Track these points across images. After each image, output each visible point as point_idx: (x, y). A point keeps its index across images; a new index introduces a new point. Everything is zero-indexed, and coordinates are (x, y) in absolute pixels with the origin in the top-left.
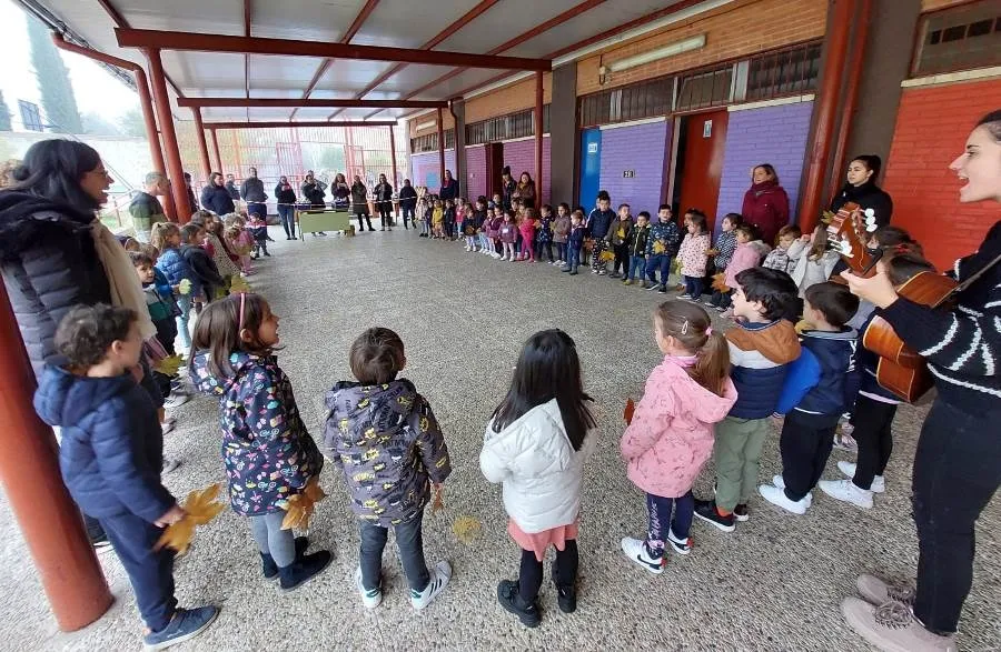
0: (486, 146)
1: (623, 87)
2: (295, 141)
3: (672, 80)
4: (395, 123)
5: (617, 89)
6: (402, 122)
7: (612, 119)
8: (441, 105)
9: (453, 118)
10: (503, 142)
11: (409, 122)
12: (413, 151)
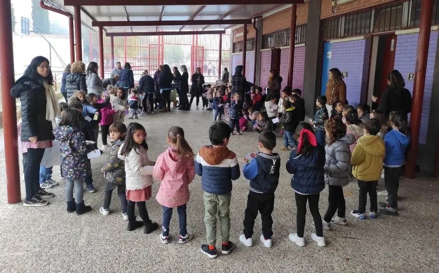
0: (272, 51)
1: (345, 15)
2: (161, 44)
3: (372, 10)
4: (224, 32)
5: (342, 15)
6: (229, 31)
7: (339, 36)
8: (246, 22)
9: (255, 31)
10: (281, 48)
11: (233, 31)
12: (234, 52)
